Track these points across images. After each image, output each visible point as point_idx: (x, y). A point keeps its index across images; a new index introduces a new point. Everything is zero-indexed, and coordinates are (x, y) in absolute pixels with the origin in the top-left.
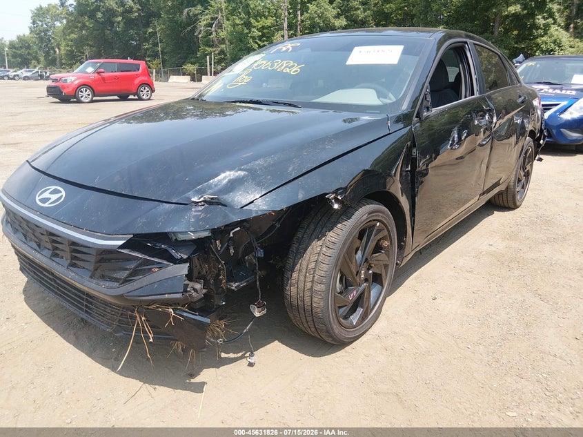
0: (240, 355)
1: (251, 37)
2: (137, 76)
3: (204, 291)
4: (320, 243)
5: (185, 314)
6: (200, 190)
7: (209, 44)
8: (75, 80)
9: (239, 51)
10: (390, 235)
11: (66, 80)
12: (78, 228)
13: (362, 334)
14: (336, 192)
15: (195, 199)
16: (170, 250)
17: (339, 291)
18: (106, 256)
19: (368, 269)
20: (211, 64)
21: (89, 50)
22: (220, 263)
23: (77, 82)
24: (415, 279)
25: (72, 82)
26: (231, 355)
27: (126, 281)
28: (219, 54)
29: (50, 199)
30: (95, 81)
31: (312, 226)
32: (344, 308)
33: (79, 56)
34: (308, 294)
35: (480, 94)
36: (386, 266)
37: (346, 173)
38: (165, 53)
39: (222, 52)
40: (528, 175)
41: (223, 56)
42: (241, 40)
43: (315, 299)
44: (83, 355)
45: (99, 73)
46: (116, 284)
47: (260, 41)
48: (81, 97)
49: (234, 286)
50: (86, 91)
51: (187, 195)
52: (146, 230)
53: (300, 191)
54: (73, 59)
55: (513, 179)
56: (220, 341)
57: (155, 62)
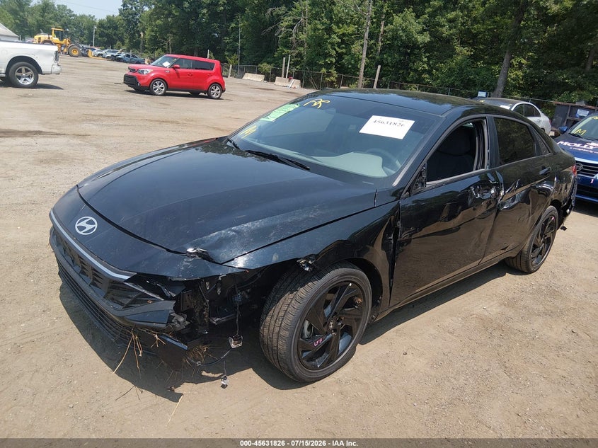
0: (217, 376)
1: (330, 43)
2: (211, 75)
3: (187, 323)
4: (291, 296)
5: (168, 340)
6: (195, 243)
7: (288, 45)
8: (152, 72)
9: (317, 55)
10: (364, 294)
11: (143, 71)
12: (100, 259)
13: (326, 376)
14: (307, 258)
15: (190, 250)
16: (162, 287)
17: (306, 337)
18: (116, 284)
19: (338, 321)
20: (286, 66)
21: (172, 38)
22: (205, 301)
23: (153, 75)
24: (397, 331)
25: (148, 74)
26: (210, 375)
27: (128, 306)
28: (296, 57)
29: (85, 228)
30: (169, 75)
31: (289, 280)
32: (308, 353)
33: (162, 43)
34: (275, 337)
35: (489, 168)
36: (358, 320)
37: (320, 241)
38: (244, 49)
39: (300, 55)
40: (549, 242)
41: (299, 59)
42: (319, 45)
43: (280, 342)
44: (95, 354)
45: (174, 68)
46: (121, 307)
47: (339, 47)
48: (155, 89)
49: (215, 320)
50: (160, 84)
51: (184, 246)
52: (147, 271)
53: (275, 255)
54: (156, 46)
55: (527, 245)
56: (198, 363)
57: (233, 57)
